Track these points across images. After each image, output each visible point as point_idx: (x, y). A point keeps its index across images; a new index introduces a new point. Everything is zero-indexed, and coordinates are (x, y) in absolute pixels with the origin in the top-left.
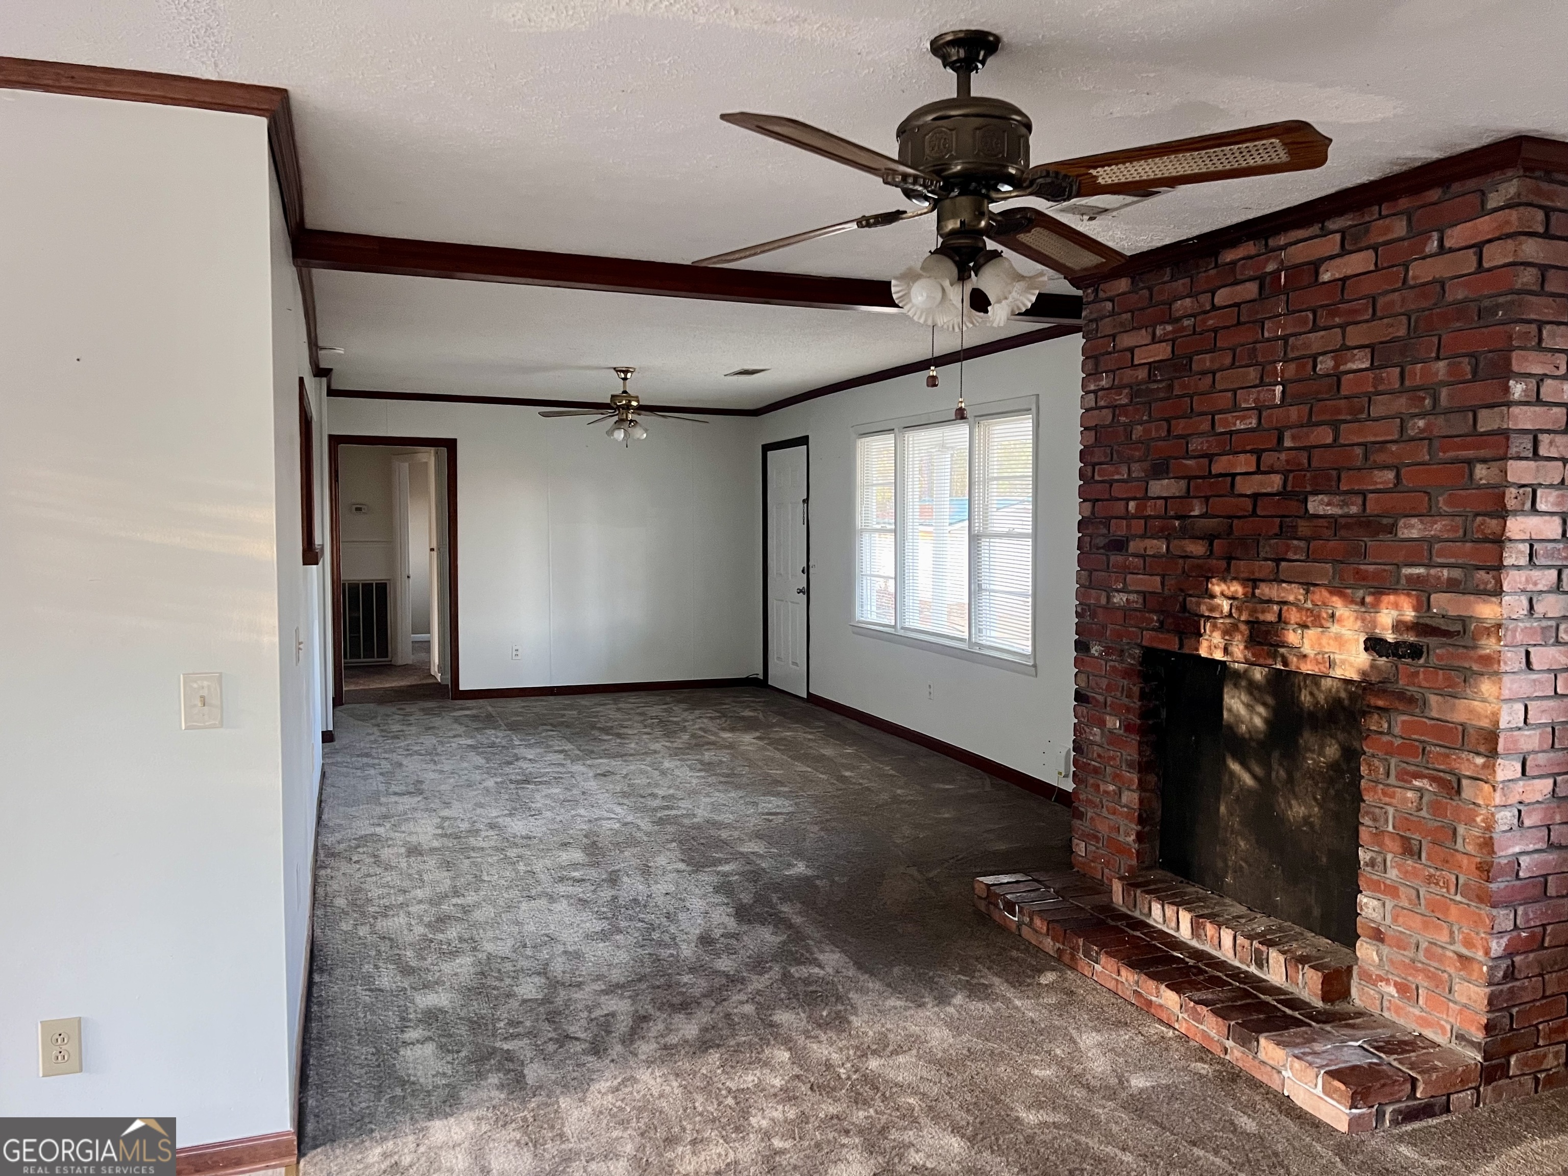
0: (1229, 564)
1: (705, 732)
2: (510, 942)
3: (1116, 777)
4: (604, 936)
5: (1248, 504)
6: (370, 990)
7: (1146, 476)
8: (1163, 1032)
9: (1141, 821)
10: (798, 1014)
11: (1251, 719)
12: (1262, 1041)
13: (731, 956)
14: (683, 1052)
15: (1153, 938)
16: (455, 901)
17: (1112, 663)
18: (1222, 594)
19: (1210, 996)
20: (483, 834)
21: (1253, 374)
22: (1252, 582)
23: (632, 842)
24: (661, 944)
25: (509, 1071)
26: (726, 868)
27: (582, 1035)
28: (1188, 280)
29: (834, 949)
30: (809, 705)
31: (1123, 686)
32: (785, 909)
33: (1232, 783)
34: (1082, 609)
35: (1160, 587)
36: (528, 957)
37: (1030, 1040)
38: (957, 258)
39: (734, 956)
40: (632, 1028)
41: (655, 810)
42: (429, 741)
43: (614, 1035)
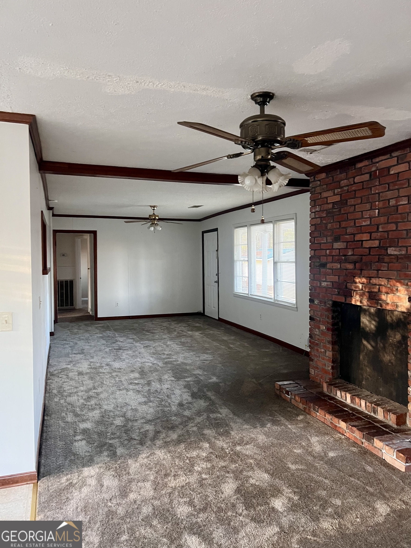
0: (361, 272)
1: (182, 332)
2: (113, 406)
3: (324, 347)
4: (145, 403)
5: (367, 250)
6: (64, 422)
7: (332, 241)
8: (340, 437)
9: (333, 362)
10: (212, 431)
11: (370, 326)
12: (375, 440)
13: (189, 410)
14: (172, 444)
15: (338, 404)
16: (94, 391)
17: (322, 307)
18: (359, 282)
19: (357, 424)
20: (104, 367)
21: (368, 206)
22: (369, 278)
23: (156, 370)
24: (165, 406)
25: (111, 451)
26: (189, 379)
27: (137, 438)
28: (345, 174)
29: (225, 407)
30: (219, 322)
31: (326, 315)
32: (209, 394)
33: (364, 348)
34: (312, 288)
35: (338, 280)
36: (118, 411)
37: (294, 439)
38: (261, 169)
39: (190, 410)
40: (154, 435)
41: (164, 359)
42: (87, 335)
43: (148, 438)
